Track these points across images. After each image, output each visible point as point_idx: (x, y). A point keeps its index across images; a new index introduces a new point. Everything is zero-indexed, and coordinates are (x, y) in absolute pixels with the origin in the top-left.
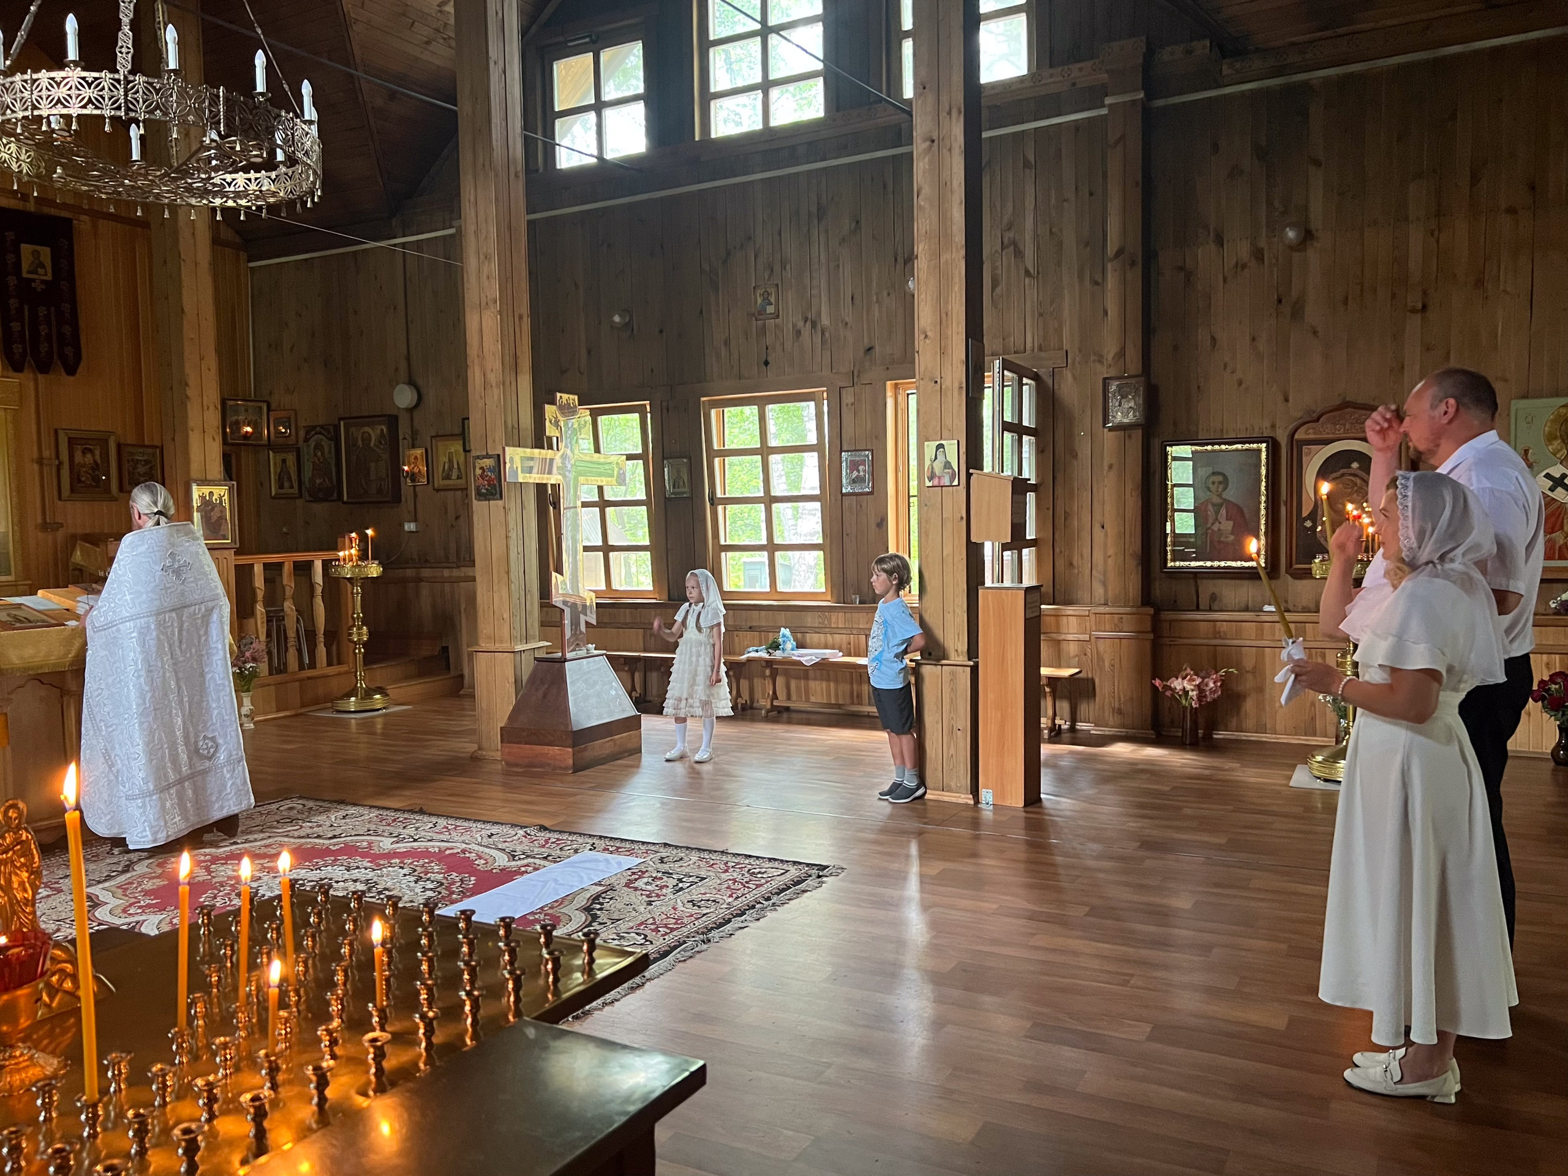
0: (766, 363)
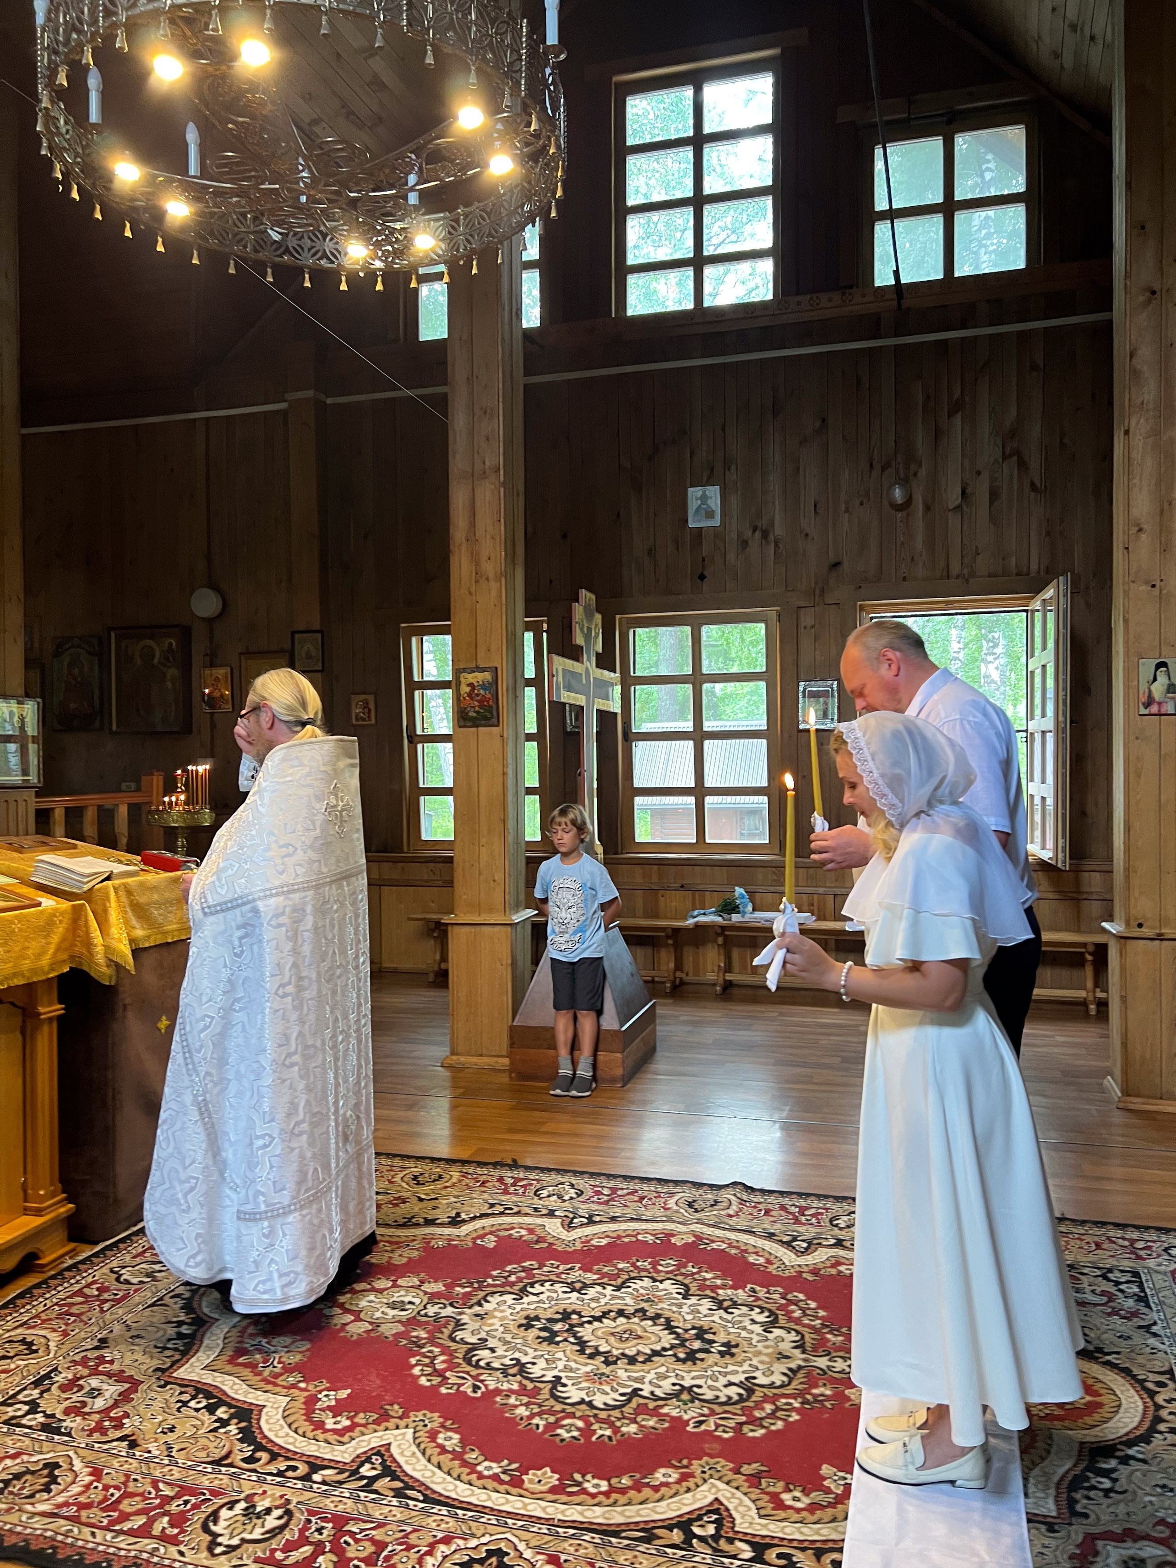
0: (702, 577)
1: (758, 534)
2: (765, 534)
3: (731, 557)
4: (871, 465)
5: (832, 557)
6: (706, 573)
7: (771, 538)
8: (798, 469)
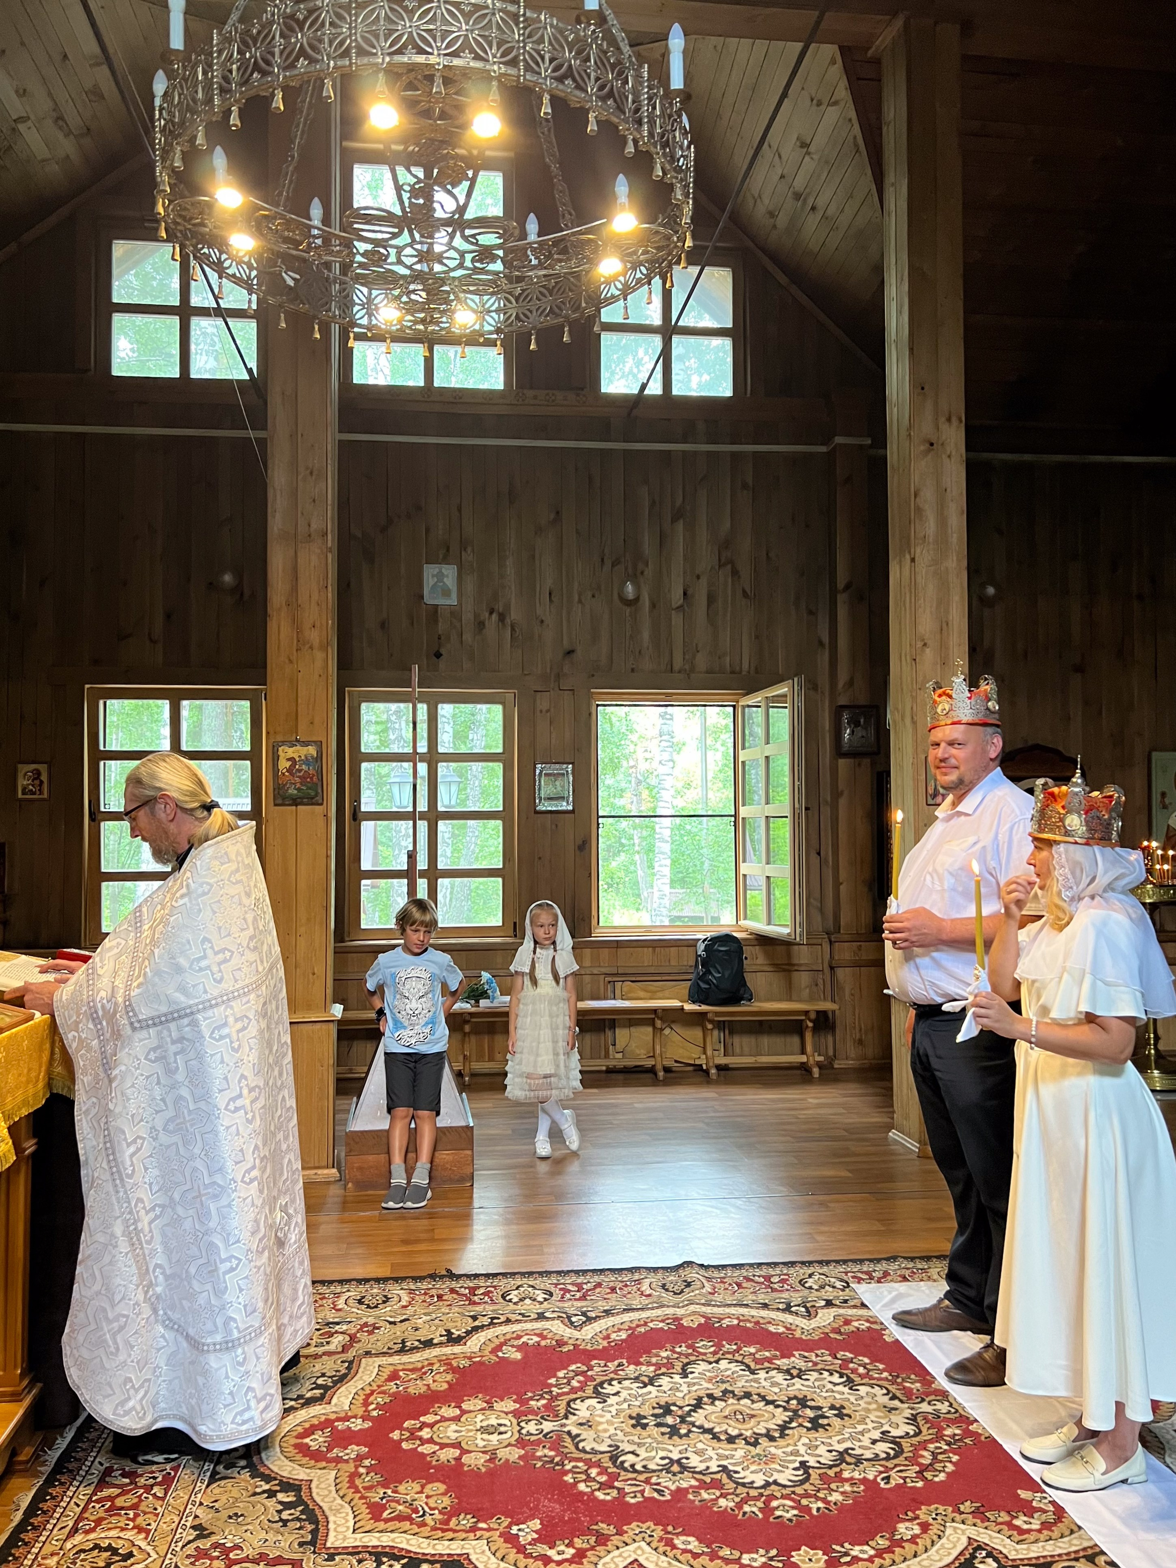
0: (438, 655)
1: (494, 617)
2: (502, 618)
3: (468, 637)
4: (603, 560)
5: (566, 645)
6: (443, 651)
7: (508, 621)
8: (533, 557)
